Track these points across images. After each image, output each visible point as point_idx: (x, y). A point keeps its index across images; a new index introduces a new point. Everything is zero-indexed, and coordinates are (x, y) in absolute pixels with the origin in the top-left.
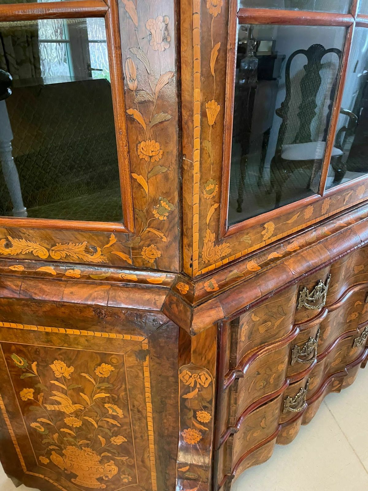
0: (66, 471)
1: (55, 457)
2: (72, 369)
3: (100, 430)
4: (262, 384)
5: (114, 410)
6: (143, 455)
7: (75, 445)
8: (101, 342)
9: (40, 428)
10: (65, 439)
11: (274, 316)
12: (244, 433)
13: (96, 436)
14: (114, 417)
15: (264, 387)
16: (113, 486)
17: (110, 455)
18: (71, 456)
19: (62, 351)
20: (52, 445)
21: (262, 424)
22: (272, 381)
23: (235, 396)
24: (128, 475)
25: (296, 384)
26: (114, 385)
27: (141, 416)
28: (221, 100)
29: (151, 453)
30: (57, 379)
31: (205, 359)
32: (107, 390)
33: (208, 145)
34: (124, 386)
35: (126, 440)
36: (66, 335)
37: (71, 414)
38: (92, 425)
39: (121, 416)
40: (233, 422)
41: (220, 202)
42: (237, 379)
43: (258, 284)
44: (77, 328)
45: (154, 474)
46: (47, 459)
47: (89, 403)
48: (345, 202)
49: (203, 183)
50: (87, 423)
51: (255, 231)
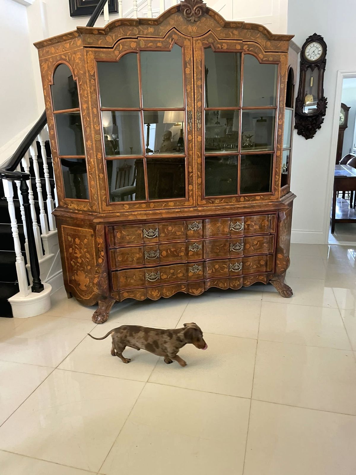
0: (78, 283)
2: (79, 241)
3: (85, 263)
7: (80, 270)
8: (85, 232)
9: (73, 264)
10: (78, 268)
13: (84, 266)
16: (88, 289)
17: (87, 274)
18: (79, 275)
19: (77, 235)
20: (75, 271)
27: (93, 257)
28: (103, 173)
31: (100, 233)
33: (101, 182)
34: (89, 247)
35: (90, 268)
37: (79, 257)
39: (89, 258)
41: (106, 195)
44: (80, 227)
46: (74, 277)
47: (83, 253)
48: (163, 206)
49: (100, 190)
50: (82, 261)
51: (121, 206)
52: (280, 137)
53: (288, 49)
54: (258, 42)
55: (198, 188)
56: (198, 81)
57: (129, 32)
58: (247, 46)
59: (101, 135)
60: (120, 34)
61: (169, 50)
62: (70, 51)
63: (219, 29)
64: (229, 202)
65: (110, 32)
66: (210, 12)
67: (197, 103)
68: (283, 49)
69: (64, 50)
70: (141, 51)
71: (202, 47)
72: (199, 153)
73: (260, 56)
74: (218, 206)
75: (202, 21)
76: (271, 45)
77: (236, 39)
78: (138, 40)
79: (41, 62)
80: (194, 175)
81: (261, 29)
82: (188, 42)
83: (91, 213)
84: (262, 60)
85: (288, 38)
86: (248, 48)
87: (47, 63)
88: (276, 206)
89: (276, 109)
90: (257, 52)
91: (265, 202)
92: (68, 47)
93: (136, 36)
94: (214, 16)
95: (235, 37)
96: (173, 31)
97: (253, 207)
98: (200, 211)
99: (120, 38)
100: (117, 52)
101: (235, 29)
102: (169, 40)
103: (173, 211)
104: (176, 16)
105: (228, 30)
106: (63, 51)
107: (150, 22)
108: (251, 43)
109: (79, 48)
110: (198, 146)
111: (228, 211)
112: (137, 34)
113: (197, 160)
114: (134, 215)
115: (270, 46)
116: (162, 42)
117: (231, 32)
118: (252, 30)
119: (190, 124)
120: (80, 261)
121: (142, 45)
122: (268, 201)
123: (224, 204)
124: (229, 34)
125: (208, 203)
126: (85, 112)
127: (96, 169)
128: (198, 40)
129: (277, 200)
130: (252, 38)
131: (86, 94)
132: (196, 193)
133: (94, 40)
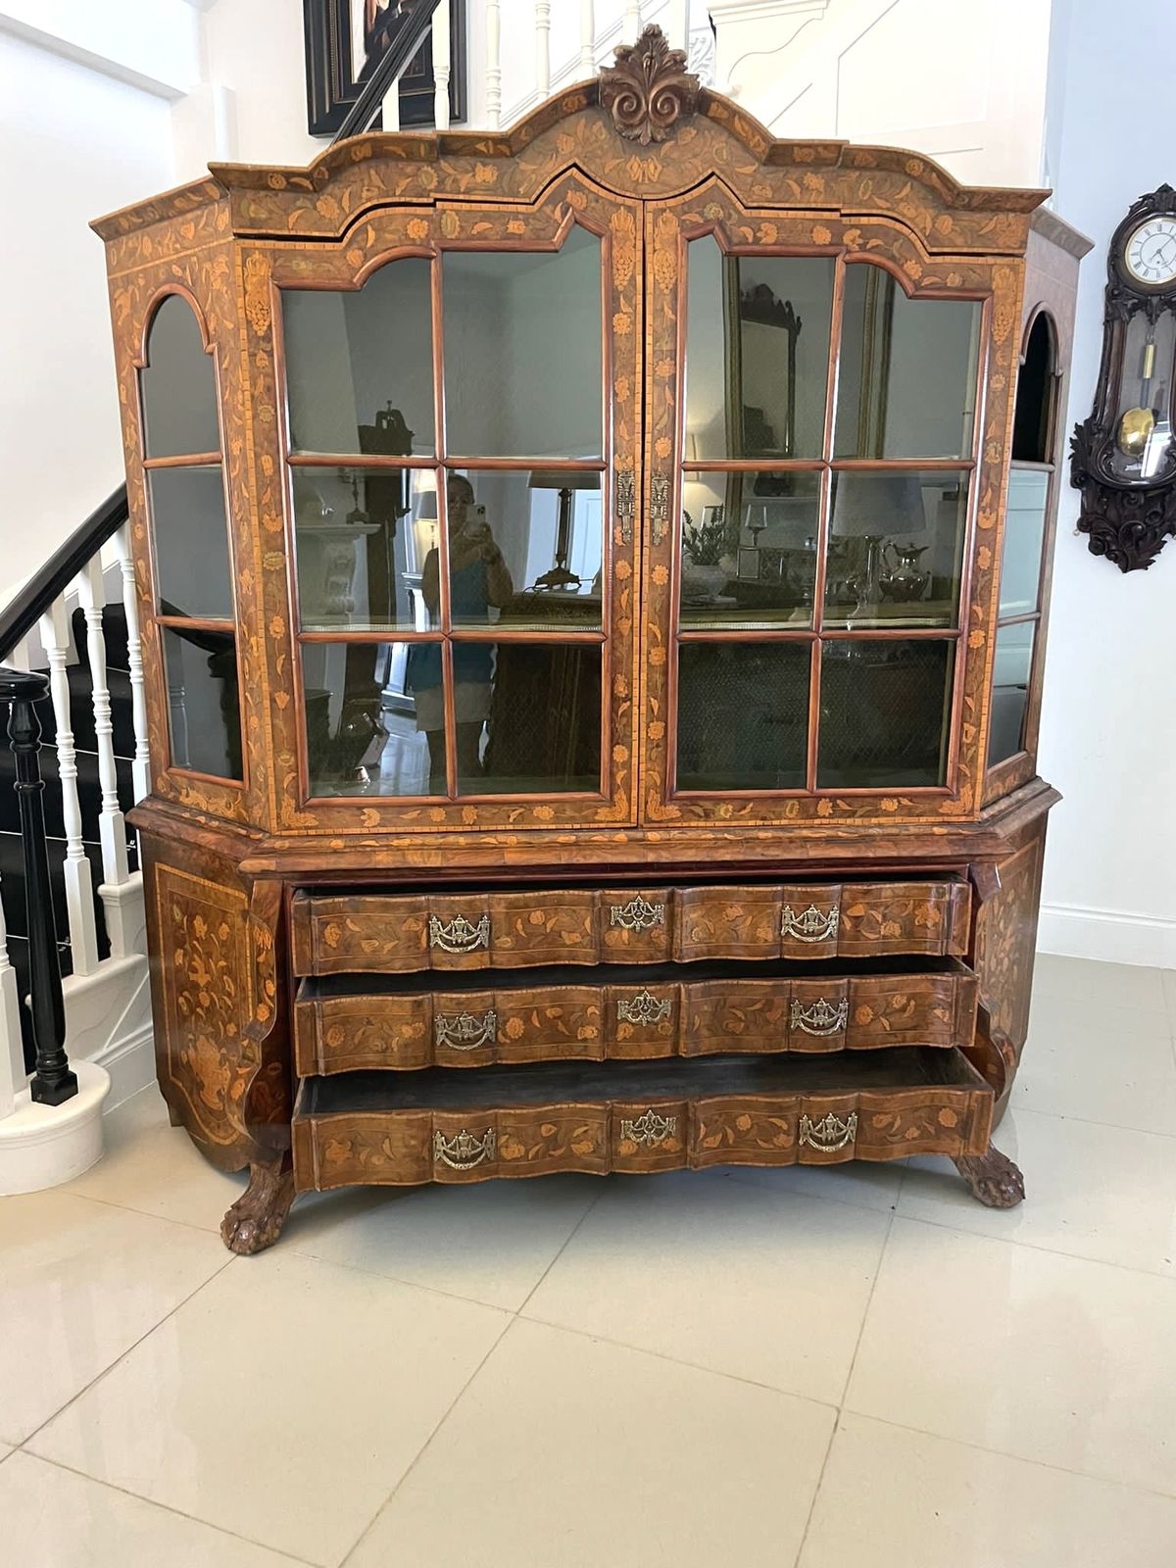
0: (197, 1078)
1: (191, 1052)
2: (206, 928)
3: (221, 1012)
5: (229, 986)
7: (205, 1034)
8: (223, 897)
10: (199, 1024)
13: (218, 1022)
14: (229, 995)
17: (226, 1052)
18: (201, 1053)
19: (201, 906)
26: (229, 952)
28: (290, 691)
31: (265, 912)
33: (280, 723)
34: (234, 953)
36: (205, 886)
38: (216, 1004)
39: (233, 994)
41: (297, 772)
44: (210, 879)
47: (215, 974)
48: (511, 820)
49: (277, 752)
50: (212, 1001)
51: (350, 812)
52: (986, 578)
53: (1024, 244)
54: (904, 216)
55: (649, 759)
56: (660, 363)
57: (404, 183)
58: (859, 232)
59: (287, 554)
60: (368, 190)
61: (553, 248)
62: (196, 250)
63: (749, 169)
64: (773, 817)
65: (333, 182)
66: (714, 106)
67: (654, 443)
68: (1005, 242)
69: (178, 246)
70: (444, 250)
71: (679, 236)
72: (655, 629)
73: (908, 271)
74: (727, 829)
75: (680, 143)
76: (957, 228)
77: (813, 206)
78: (435, 211)
79: (113, 284)
80: (635, 710)
81: (917, 169)
82: (625, 219)
83: (243, 832)
84: (917, 285)
85: (1024, 202)
86: (861, 241)
87: (130, 292)
88: (963, 840)
89: (970, 470)
90: (897, 255)
91: (915, 825)
92: (190, 236)
93: (428, 196)
94: (731, 119)
95: (812, 199)
96: (571, 177)
97: (866, 840)
98: (653, 846)
99: (369, 205)
100: (355, 255)
101: (811, 169)
102: (553, 212)
103: (547, 840)
104: (583, 121)
105: (781, 175)
106: (177, 251)
107: (481, 147)
108: (874, 220)
109: (222, 241)
110: (652, 603)
111: (766, 853)
112: (430, 191)
113: (649, 653)
114: (398, 849)
115: (953, 230)
116: (526, 218)
117: (796, 181)
118: (879, 174)
119: (626, 518)
120: (207, 1003)
121: (451, 227)
122: (932, 819)
123: (751, 823)
124: (789, 185)
125: (690, 815)
126: (237, 467)
127: (265, 676)
128: (664, 210)
129: (969, 819)
130: (881, 203)
131: (241, 401)
132: (643, 775)
133: (271, 212)
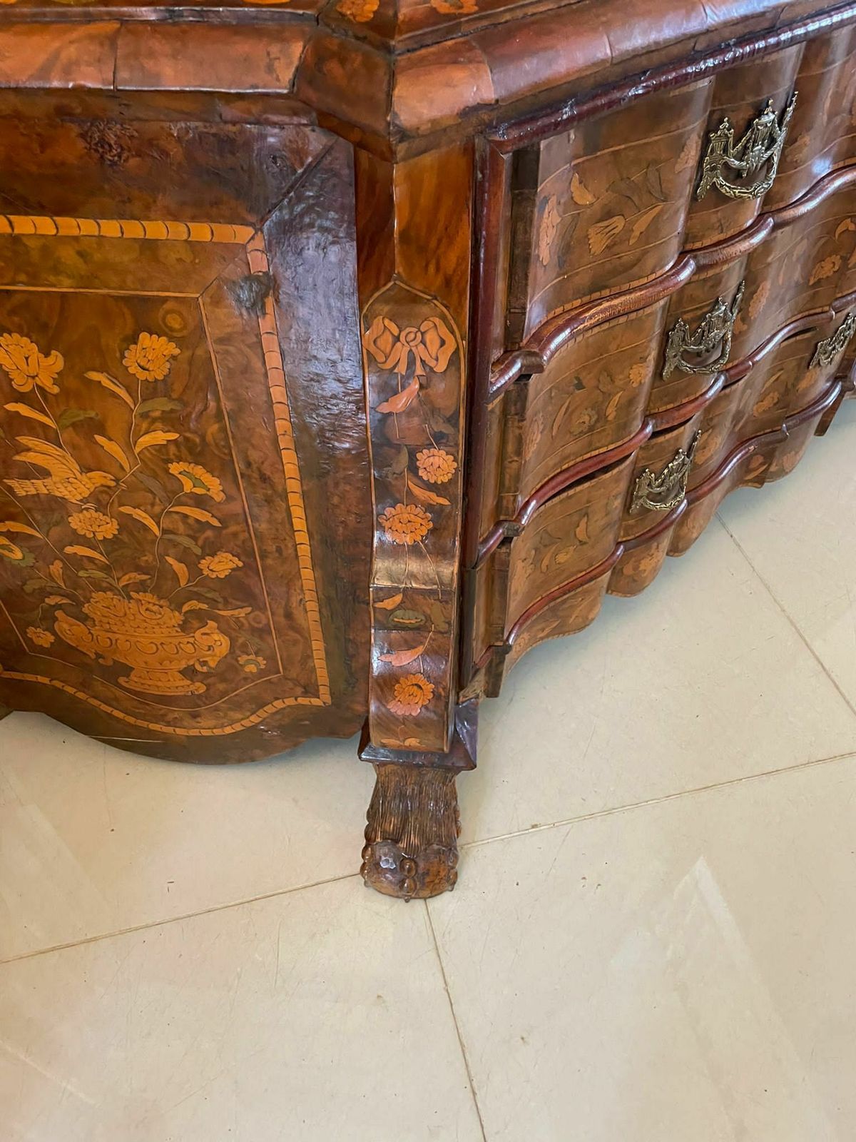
0: (101, 661)
2: (56, 361)
3: (170, 540)
4: (586, 417)
5: (197, 482)
6: (288, 600)
7: (111, 588)
8: (126, 258)
9: (11, 551)
10: (81, 573)
11: (635, 198)
12: (536, 549)
13: (162, 558)
14: (200, 502)
15: (591, 429)
16: (221, 687)
17: (205, 606)
18: (105, 620)
19: (16, 299)
20: (51, 594)
21: (580, 532)
22: (611, 412)
23: (517, 431)
24: (256, 654)
25: (668, 436)
26: (185, 404)
27: (270, 492)
29: (307, 592)
30: (21, 398)
31: (438, 269)
32: (170, 421)
34: (212, 404)
35: (241, 564)
36: (16, 239)
37: (83, 501)
38: (146, 528)
39: (219, 497)
40: (511, 506)
42: (523, 377)
43: (604, 19)
44: (41, 210)
45: (318, 646)
46: (48, 634)
47: (127, 467)
50: (129, 524)
